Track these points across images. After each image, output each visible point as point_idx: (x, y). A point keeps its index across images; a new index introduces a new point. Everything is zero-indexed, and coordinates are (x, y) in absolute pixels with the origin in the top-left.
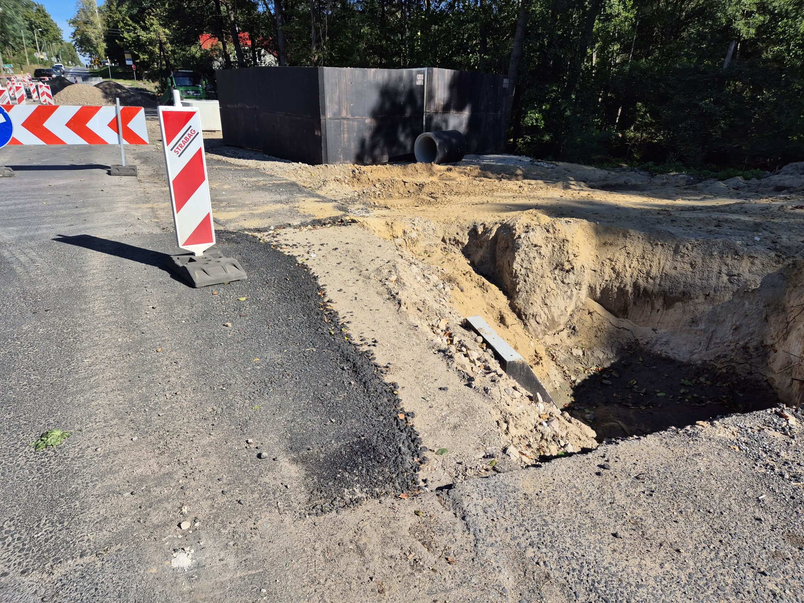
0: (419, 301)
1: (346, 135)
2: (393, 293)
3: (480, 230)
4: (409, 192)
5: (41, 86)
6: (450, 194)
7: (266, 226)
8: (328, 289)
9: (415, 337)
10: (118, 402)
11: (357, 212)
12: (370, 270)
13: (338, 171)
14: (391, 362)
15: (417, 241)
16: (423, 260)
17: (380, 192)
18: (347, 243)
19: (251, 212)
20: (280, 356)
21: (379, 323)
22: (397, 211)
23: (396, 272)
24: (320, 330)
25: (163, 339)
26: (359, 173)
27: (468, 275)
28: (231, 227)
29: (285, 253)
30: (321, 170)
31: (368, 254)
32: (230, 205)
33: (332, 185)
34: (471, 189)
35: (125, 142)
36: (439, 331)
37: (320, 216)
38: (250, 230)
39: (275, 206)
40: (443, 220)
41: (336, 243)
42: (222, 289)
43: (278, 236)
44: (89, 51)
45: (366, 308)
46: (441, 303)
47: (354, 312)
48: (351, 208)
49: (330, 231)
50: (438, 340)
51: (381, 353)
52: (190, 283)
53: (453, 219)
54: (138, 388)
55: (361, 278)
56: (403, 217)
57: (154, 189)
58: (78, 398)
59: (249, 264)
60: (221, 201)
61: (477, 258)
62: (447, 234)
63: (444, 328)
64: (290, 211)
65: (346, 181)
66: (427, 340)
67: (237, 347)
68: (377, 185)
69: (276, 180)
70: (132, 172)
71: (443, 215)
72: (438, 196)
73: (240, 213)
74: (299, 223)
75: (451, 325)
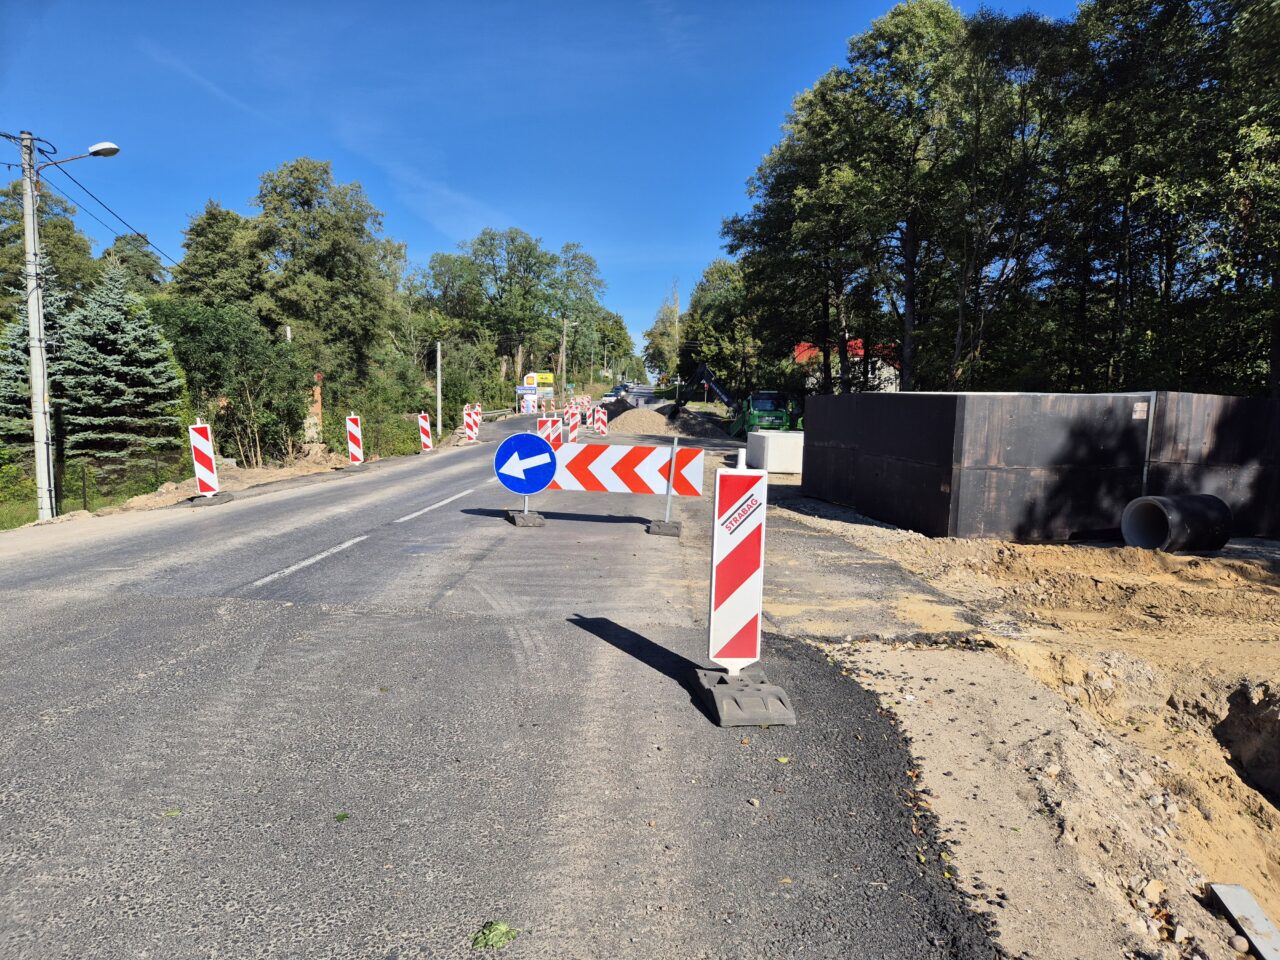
0: (1104, 828)
1: (993, 494)
2: (1050, 800)
3: (1257, 696)
4: (1104, 598)
5: (598, 411)
6: (1193, 612)
7: (839, 634)
8: (926, 767)
9: (1087, 908)
10: (584, 898)
11: (997, 627)
12: (1010, 744)
13: (973, 550)
14: (1031, 952)
15: (1113, 695)
16: (1124, 735)
17: (1045, 596)
18: (972, 684)
19: (821, 608)
20: (825, 885)
21: (1015, 859)
22: (1076, 635)
23: (1060, 758)
24: (900, 849)
25: (662, 804)
26: (1011, 555)
27: (1224, 784)
28: (787, 631)
29: (863, 686)
30: (943, 546)
31: (1009, 709)
32: (795, 592)
33: (959, 574)
34: (1239, 606)
35: (674, 492)
36: (1143, 904)
37: (931, 628)
38: (814, 638)
39: (859, 602)
40: (1171, 664)
41: (952, 679)
42: (756, 735)
43: (856, 653)
44: (658, 367)
45: (992, 820)
46: (1156, 837)
47: (968, 822)
48: (989, 618)
49: (945, 656)
50: (1138, 926)
51: (1012, 925)
52: (714, 718)
53: (1195, 665)
54: (613, 883)
55: (990, 756)
56: (1085, 649)
57: (696, 558)
58: (538, 877)
59: (802, 700)
60: (780, 586)
61: (1248, 753)
62: (1179, 692)
63: (1157, 901)
64: (882, 614)
65: (986, 569)
66: (1113, 920)
67: (761, 847)
68: (1042, 582)
69: (867, 559)
70: (674, 530)
71: (1172, 655)
72: (1164, 614)
73: (804, 608)
74: (893, 636)
75: (1172, 895)
